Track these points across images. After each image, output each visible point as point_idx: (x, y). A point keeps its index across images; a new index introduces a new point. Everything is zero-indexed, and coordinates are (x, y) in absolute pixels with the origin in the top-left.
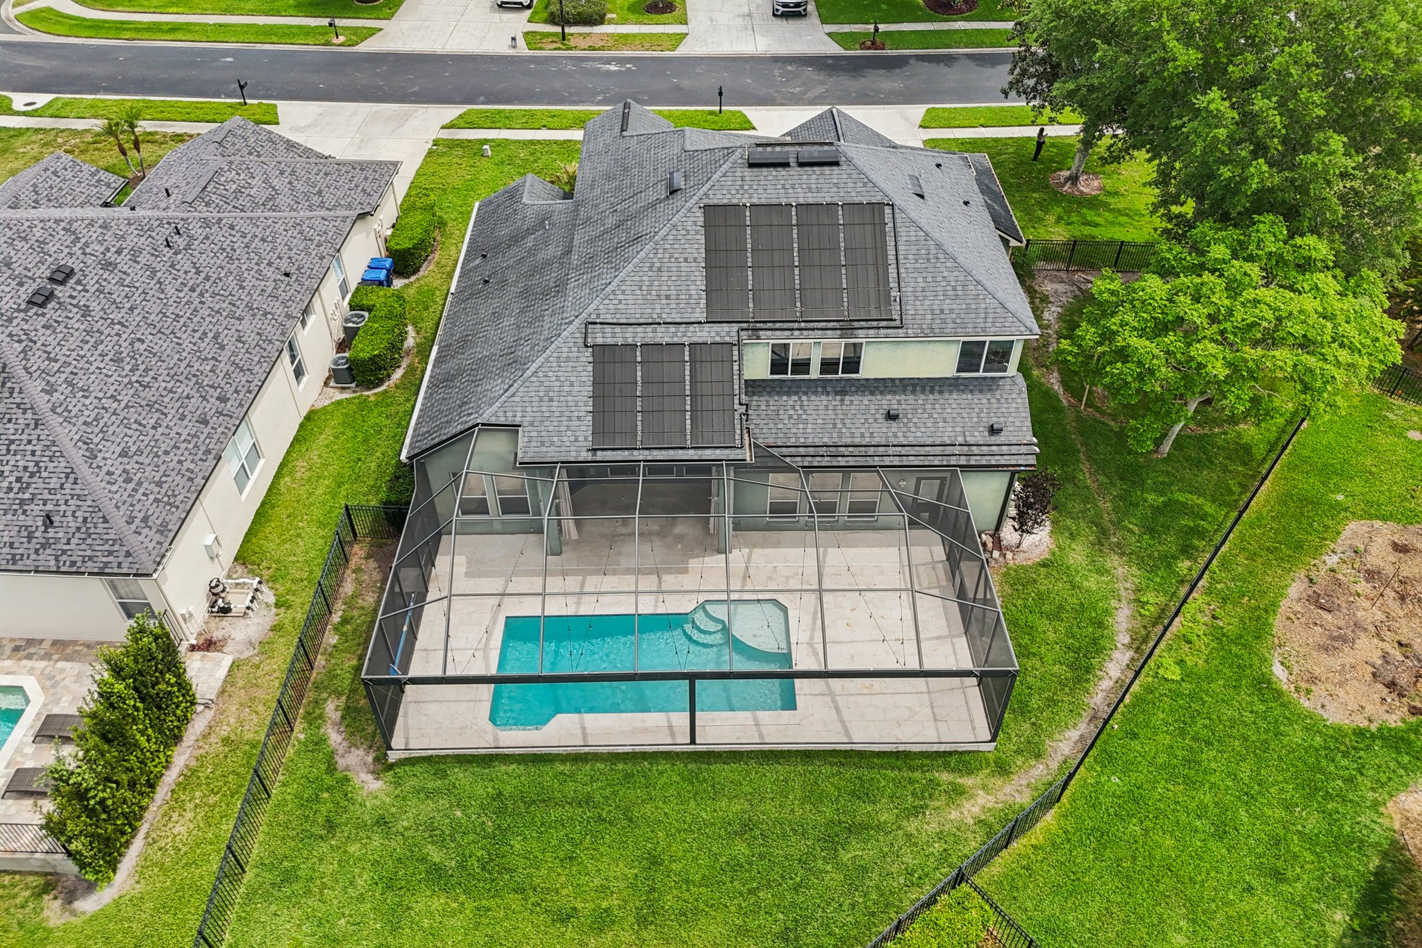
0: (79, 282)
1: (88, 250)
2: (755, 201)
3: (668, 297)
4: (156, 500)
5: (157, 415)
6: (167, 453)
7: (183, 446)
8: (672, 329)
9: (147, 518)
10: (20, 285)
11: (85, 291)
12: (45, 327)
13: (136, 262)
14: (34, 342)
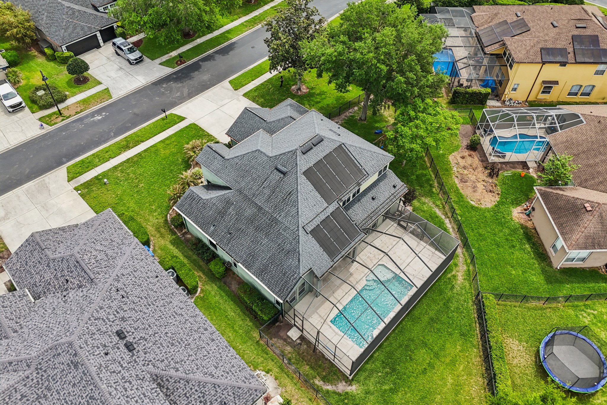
0: (128, 332)
1: (111, 320)
2: (313, 163)
3: (315, 205)
4: (240, 371)
6: (221, 357)
8: (323, 213)
9: (245, 377)
10: (118, 348)
11: (133, 333)
12: (145, 353)
13: (126, 311)
14: (151, 361)
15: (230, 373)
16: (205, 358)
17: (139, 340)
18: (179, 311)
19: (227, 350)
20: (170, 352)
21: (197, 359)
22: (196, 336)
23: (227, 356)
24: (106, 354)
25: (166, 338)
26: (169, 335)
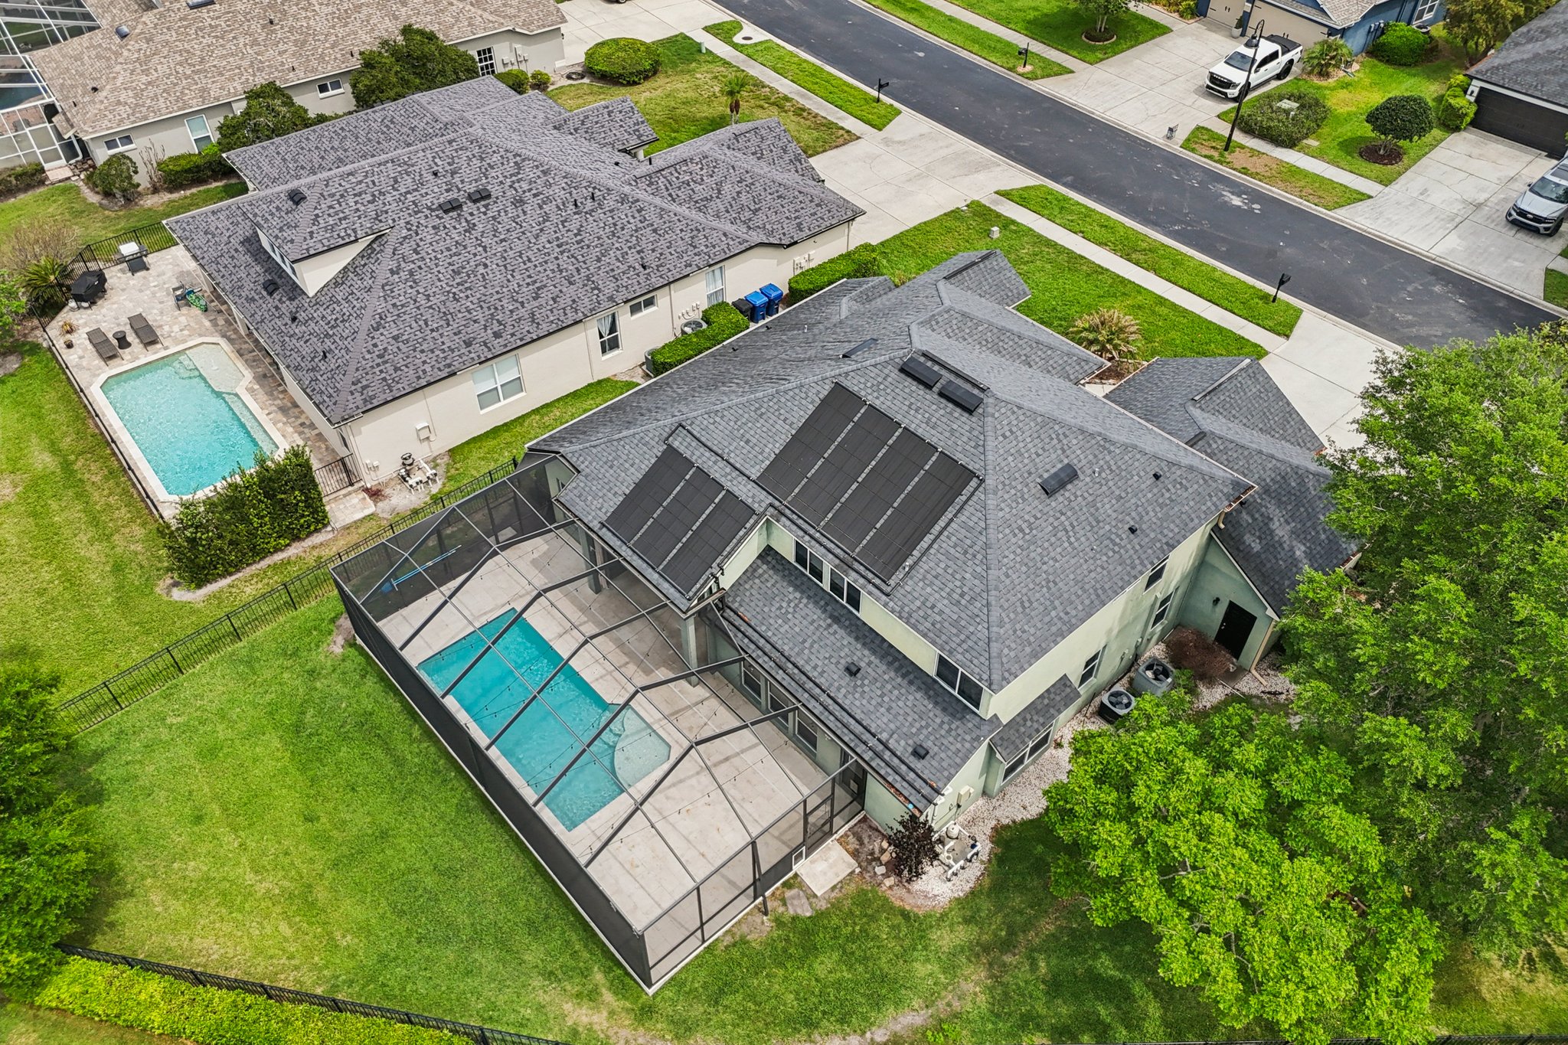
0: (486, 206)
1: (516, 185)
2: (877, 403)
3: (747, 442)
4: (384, 379)
5: (443, 323)
6: (422, 351)
7: (437, 352)
8: (728, 469)
9: (367, 386)
10: (447, 191)
11: (485, 214)
12: (434, 227)
13: (541, 207)
14: (417, 234)
16: (421, 323)
17: (467, 221)
18: (543, 293)
19: (441, 366)
20: (437, 265)
21: (418, 308)
22: (478, 314)
23: (424, 362)
24: (435, 174)
25: (472, 263)
26: (481, 269)
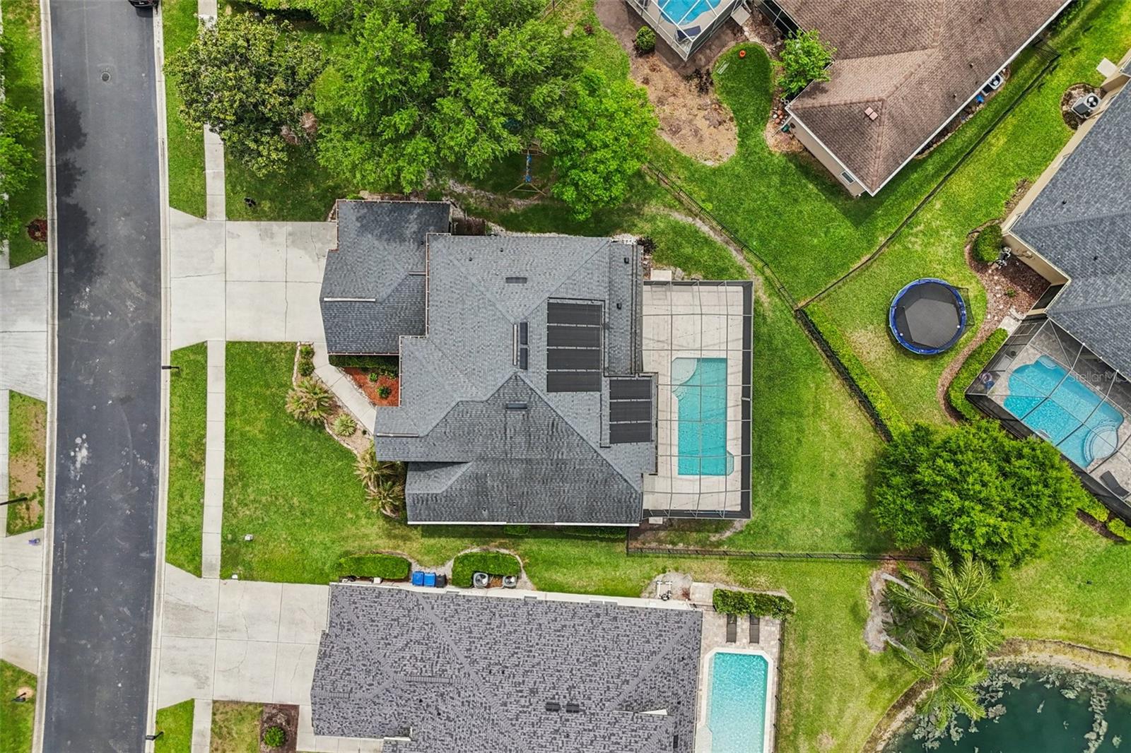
0: (554, 698)
1: (527, 704)
2: (545, 367)
3: (589, 410)
4: (666, 622)
5: (620, 638)
6: (640, 627)
7: (633, 622)
8: (603, 407)
9: (676, 622)
10: (568, 720)
11: (557, 693)
12: (590, 699)
13: (524, 681)
14: (601, 699)
15: (663, 633)
16: (631, 643)
17: (570, 694)
18: (558, 626)
19: (636, 613)
20: (603, 674)
21: (627, 653)
22: (600, 632)
23: (642, 620)
24: (568, 736)
25: (584, 665)
26: (582, 659)
